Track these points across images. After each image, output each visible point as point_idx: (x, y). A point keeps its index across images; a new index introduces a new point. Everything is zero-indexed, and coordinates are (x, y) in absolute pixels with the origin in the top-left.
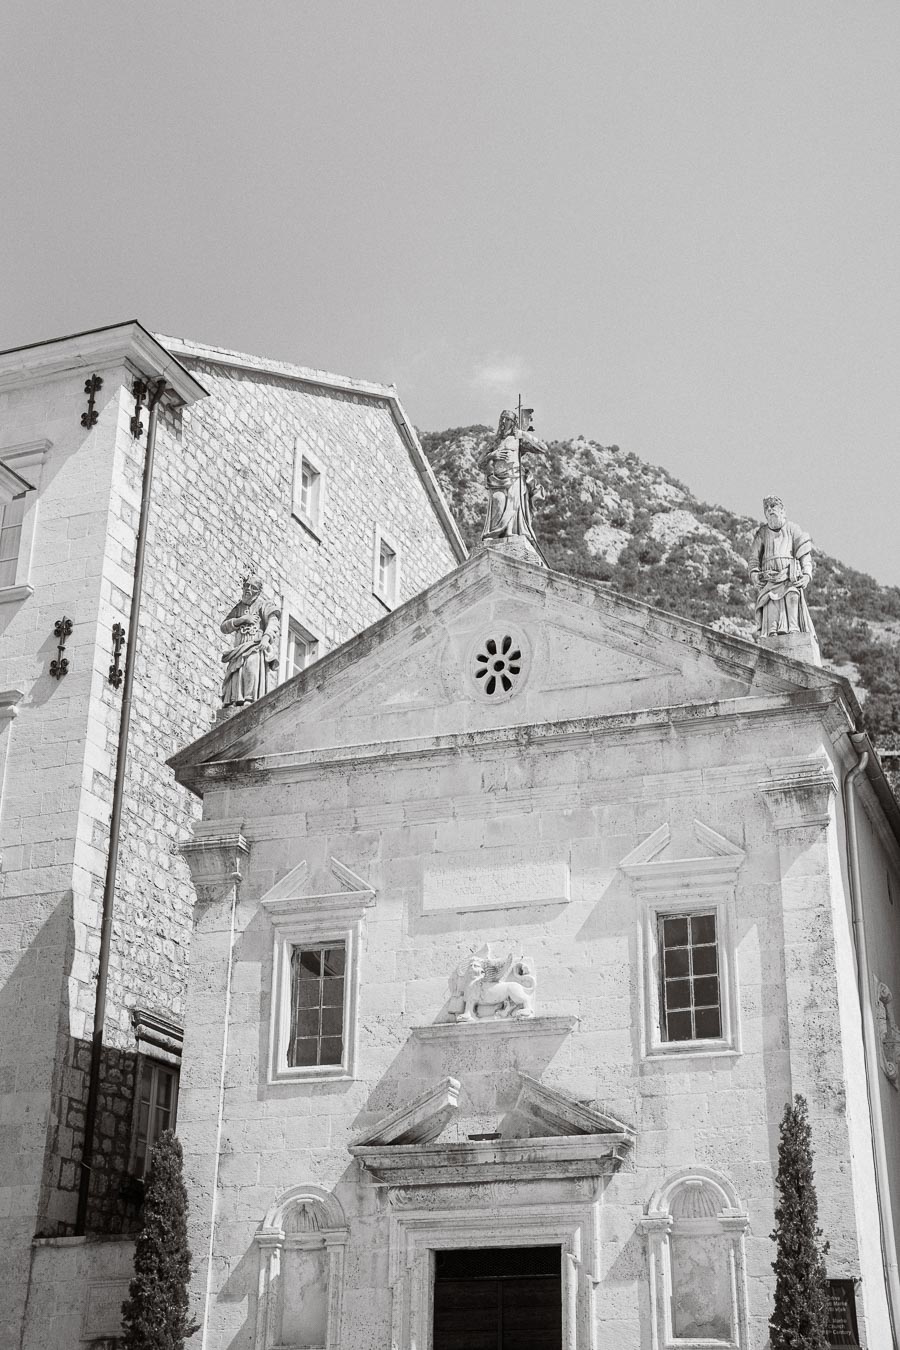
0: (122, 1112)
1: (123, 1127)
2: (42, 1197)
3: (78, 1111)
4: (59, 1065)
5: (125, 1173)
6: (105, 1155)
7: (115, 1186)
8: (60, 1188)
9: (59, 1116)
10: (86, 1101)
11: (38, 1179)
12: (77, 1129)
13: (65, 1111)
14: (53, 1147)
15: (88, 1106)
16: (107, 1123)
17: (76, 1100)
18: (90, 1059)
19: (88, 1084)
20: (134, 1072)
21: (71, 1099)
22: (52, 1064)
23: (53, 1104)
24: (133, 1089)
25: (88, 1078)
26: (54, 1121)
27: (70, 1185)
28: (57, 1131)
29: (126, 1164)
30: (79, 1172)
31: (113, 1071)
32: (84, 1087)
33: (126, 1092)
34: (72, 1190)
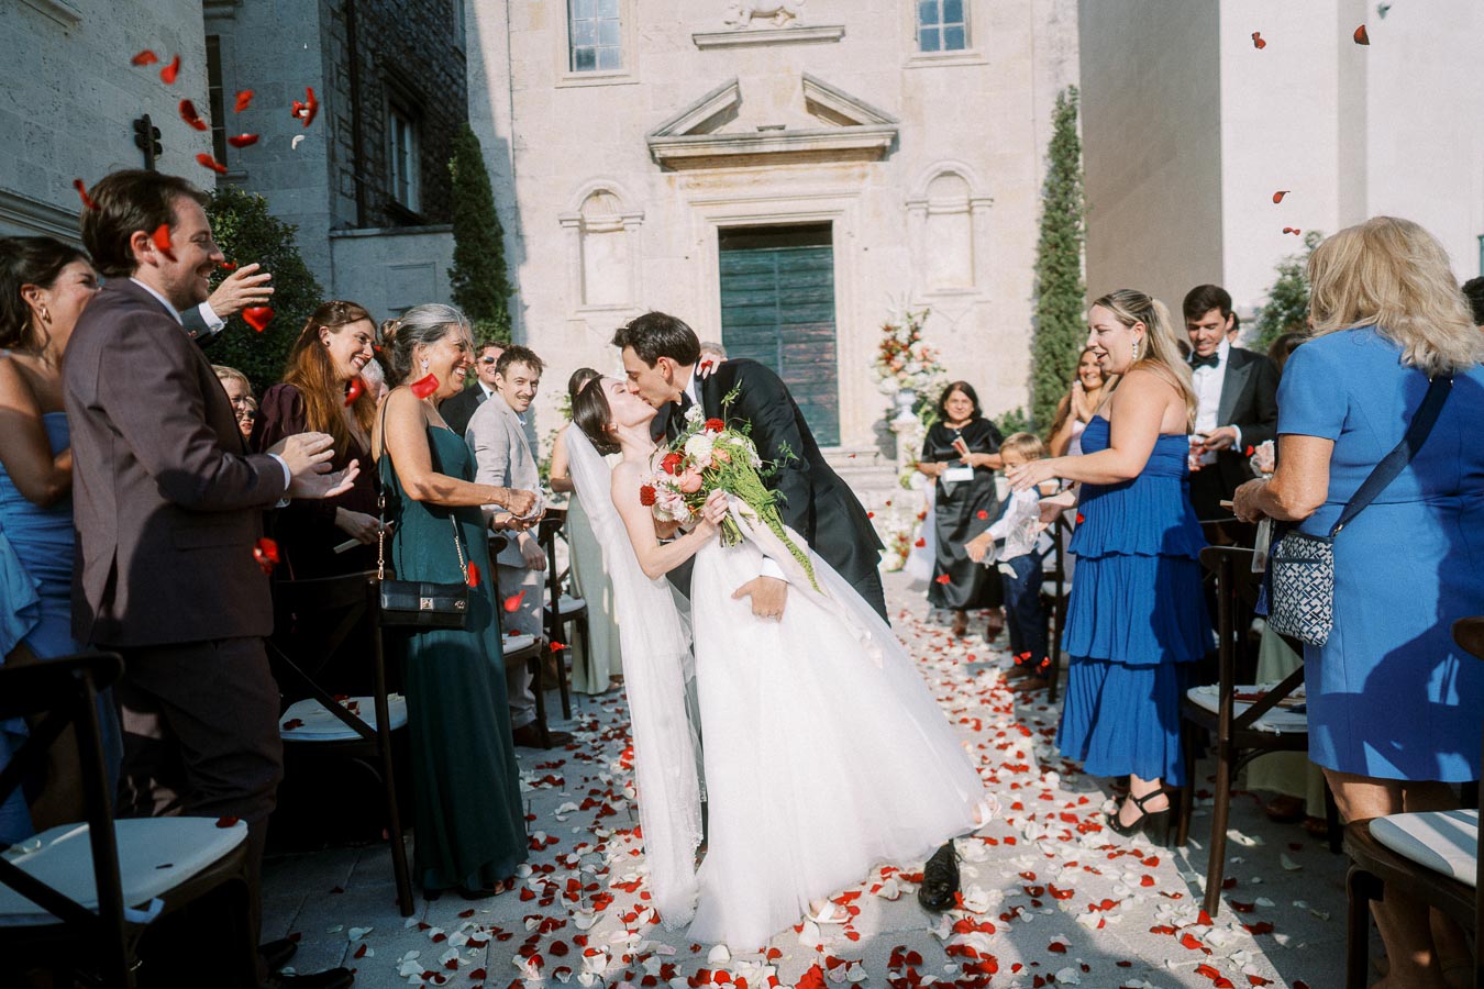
0: (377, 142)
1: (379, 156)
2: (331, 197)
3: (346, 130)
4: (327, 84)
5: (385, 194)
6: (369, 174)
7: (380, 202)
8: (342, 193)
9: (333, 128)
10: (351, 122)
11: (325, 181)
12: (347, 146)
13: (337, 127)
14: (332, 157)
15: (354, 127)
16: (369, 150)
17: (343, 120)
18: (349, 85)
19: (350, 108)
20: (382, 110)
21: (340, 118)
22: (321, 80)
23: (327, 118)
24: (382, 123)
25: (350, 104)
26: (331, 136)
27: (349, 193)
28: (333, 142)
29: (385, 184)
30: (354, 184)
31: (367, 103)
32: (348, 111)
33: (379, 126)
34: (351, 197)
